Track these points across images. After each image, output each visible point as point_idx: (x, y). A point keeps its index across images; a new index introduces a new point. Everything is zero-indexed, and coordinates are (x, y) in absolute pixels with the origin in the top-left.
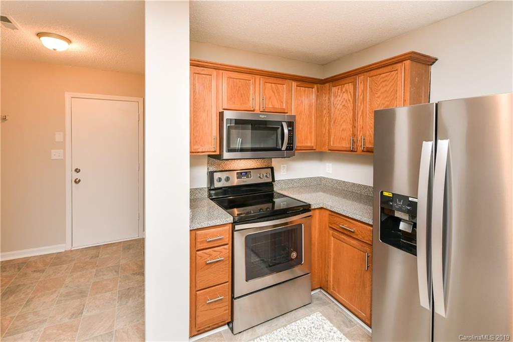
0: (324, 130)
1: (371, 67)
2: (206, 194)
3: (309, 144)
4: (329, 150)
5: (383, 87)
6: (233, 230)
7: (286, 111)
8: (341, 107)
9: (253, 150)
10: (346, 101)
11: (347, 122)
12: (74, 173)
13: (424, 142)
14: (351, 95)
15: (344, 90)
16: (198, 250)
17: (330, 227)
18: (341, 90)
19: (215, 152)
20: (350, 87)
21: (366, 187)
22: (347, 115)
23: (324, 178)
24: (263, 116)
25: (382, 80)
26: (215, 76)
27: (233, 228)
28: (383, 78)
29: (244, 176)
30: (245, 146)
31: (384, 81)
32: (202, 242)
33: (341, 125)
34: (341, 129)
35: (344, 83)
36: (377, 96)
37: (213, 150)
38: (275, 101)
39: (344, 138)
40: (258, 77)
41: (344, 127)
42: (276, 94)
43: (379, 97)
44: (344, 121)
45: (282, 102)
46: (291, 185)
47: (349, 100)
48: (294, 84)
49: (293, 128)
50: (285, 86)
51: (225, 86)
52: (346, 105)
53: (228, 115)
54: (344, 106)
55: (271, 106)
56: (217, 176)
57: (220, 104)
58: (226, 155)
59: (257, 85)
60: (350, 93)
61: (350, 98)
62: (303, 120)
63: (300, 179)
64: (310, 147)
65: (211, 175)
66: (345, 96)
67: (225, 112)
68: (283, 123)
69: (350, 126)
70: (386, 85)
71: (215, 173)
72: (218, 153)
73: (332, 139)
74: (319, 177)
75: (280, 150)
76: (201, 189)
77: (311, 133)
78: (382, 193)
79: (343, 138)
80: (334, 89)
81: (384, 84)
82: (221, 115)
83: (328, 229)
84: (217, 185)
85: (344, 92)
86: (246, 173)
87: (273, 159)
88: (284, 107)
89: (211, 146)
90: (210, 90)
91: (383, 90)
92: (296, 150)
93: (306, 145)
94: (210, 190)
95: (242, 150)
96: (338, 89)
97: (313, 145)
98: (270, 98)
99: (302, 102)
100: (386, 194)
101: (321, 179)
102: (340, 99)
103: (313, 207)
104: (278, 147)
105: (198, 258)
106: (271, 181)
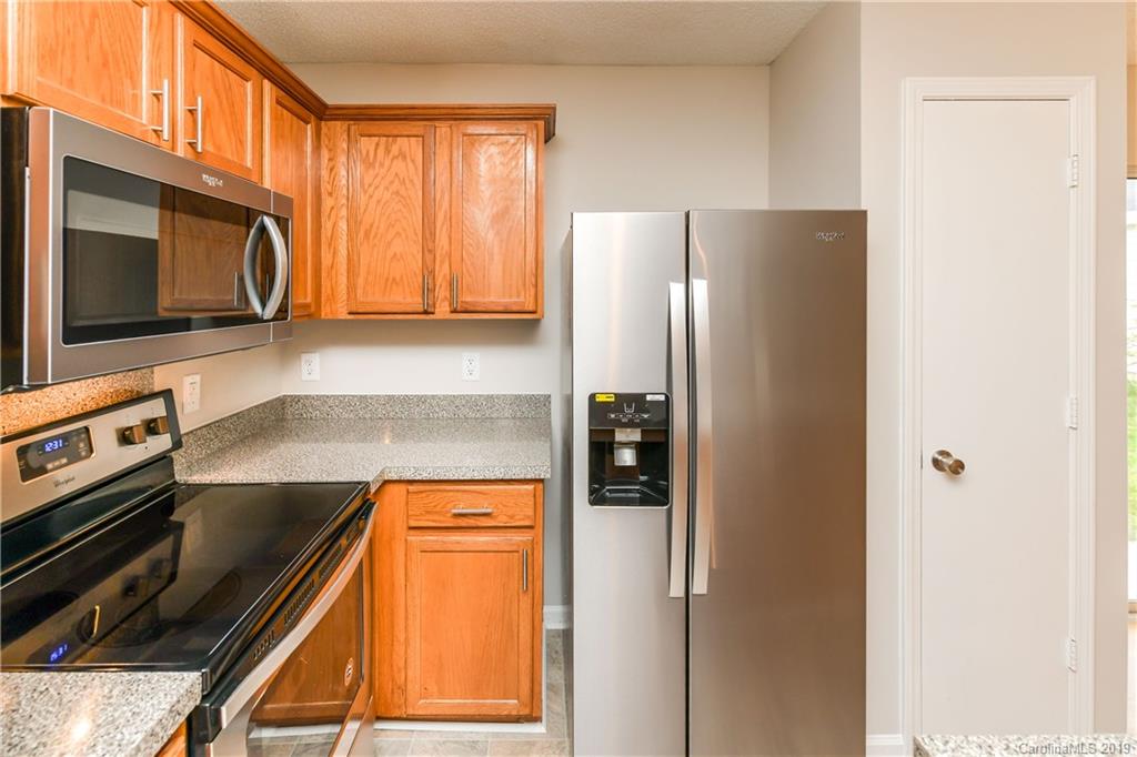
0: (330, 256)
1: (470, 111)
4: (350, 313)
8: (387, 195)
11: (407, 237)
14: (416, 169)
15: (395, 150)
18: (388, 151)
20: (411, 147)
22: (405, 218)
33: (389, 243)
34: (390, 254)
35: (395, 132)
39: (398, 278)
41: (397, 247)
44: (398, 234)
47: (411, 181)
52: (403, 192)
54: (397, 193)
60: (413, 161)
61: (413, 176)
66: (399, 168)
69: (416, 250)
73: (361, 281)
79: (394, 279)
80: (366, 144)
85: (395, 157)
96: (377, 144)
97: (309, 300)
102: (383, 171)
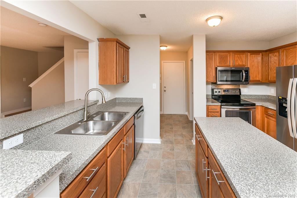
0: (266, 73)
2: (211, 97)
3: (258, 79)
4: (269, 82)
5: (291, 55)
6: (221, 108)
7: (245, 65)
8: (273, 63)
9: (231, 81)
10: (276, 60)
12: (164, 88)
13: (290, 79)
15: (275, 55)
16: (209, 112)
17: (265, 114)
19: (214, 81)
20: (277, 54)
21: (274, 97)
23: (270, 96)
24: (233, 68)
25: (290, 52)
26: (214, 55)
27: (221, 107)
28: (291, 51)
29: (226, 91)
30: (228, 79)
31: (291, 52)
32: (210, 110)
33: (274, 71)
34: (274, 73)
35: (274, 52)
36: (289, 58)
37: (213, 81)
38: (240, 62)
40: (231, 53)
42: (240, 58)
43: (289, 59)
44: (275, 69)
45: (243, 62)
46: (250, 98)
48: (249, 54)
49: (248, 73)
50: (244, 55)
51: (218, 58)
52: (276, 62)
53: (219, 68)
55: (237, 64)
56: (215, 90)
57: (216, 64)
58: (218, 83)
59: (231, 56)
60: (277, 56)
61: (277, 59)
62: (254, 69)
63: (255, 95)
64: (258, 80)
65: (213, 90)
66: (275, 58)
67: (218, 68)
68: (243, 71)
70: (292, 54)
71: (214, 90)
72: (215, 82)
73: (270, 77)
74: (267, 95)
75: (242, 81)
76: (209, 95)
77: (259, 74)
78: (279, 97)
79: (274, 77)
80: (270, 55)
81: (291, 53)
82: (216, 68)
83: (264, 114)
84: (215, 94)
86: (227, 90)
87: (240, 85)
88: (244, 64)
89: (212, 80)
90: (212, 60)
91: (291, 56)
92: (250, 81)
93: (256, 79)
94: (212, 95)
95: (226, 81)
96: (272, 55)
97: (260, 79)
98: (237, 61)
99: (253, 61)
100: (280, 97)
101: (268, 96)
102: (273, 59)
103: (256, 105)
104: (241, 80)
105: (209, 114)
106: (239, 94)
